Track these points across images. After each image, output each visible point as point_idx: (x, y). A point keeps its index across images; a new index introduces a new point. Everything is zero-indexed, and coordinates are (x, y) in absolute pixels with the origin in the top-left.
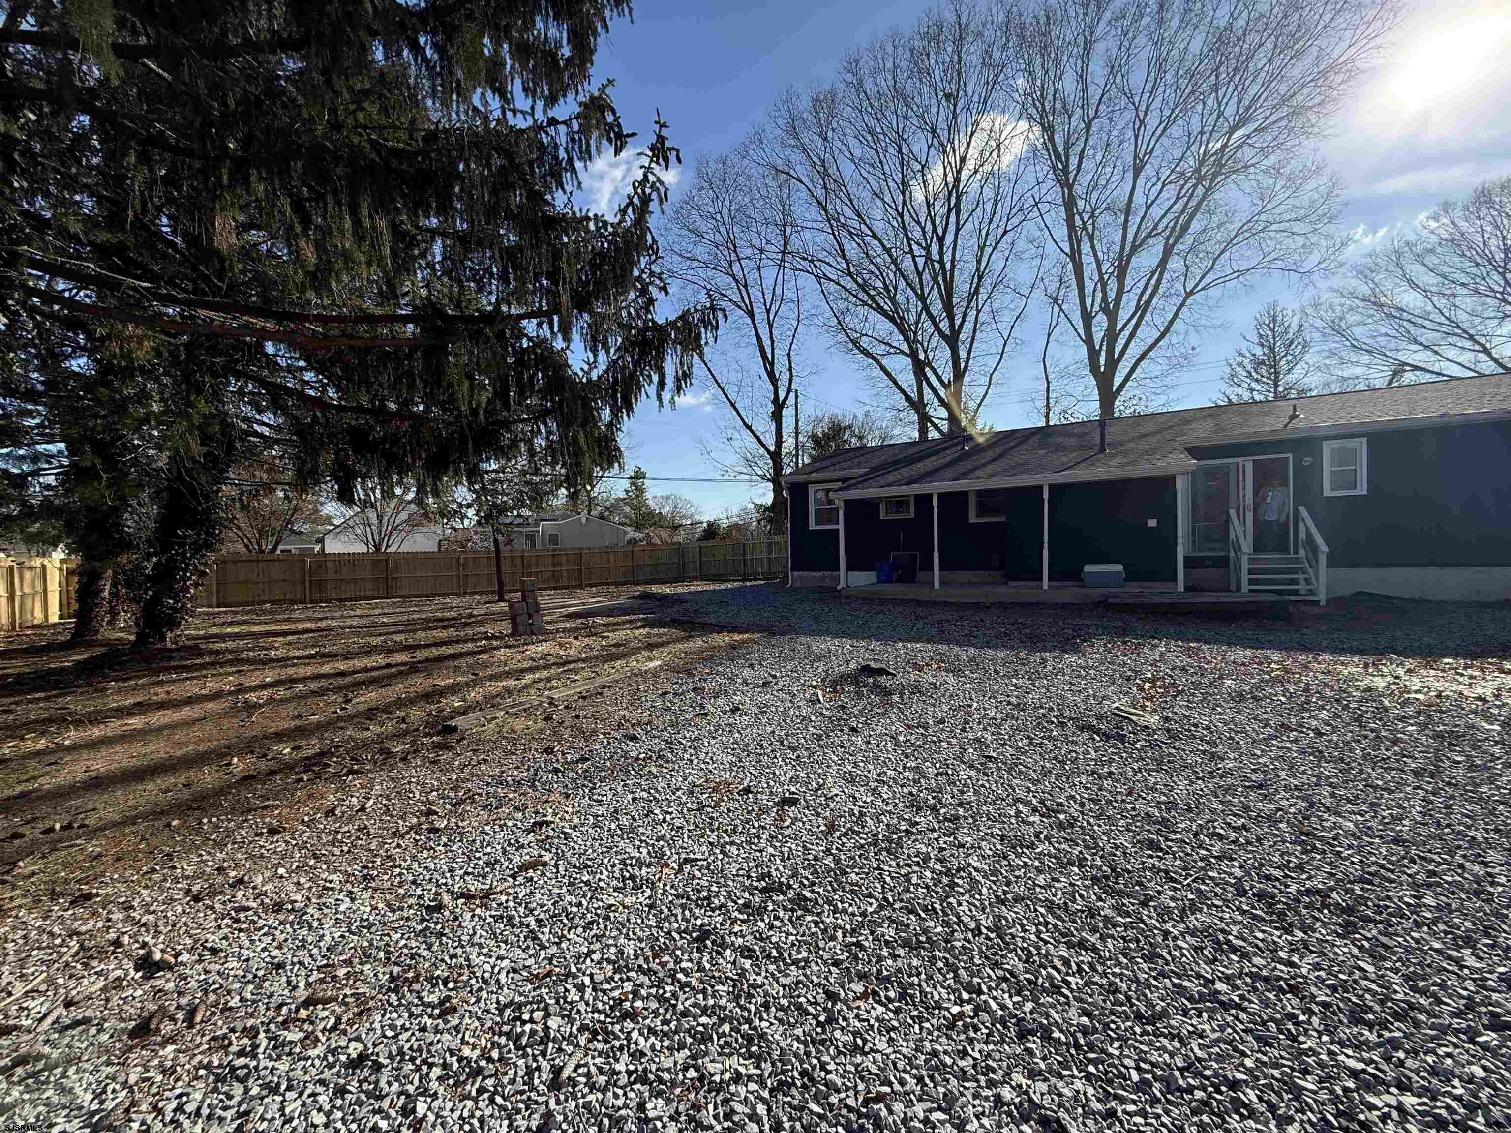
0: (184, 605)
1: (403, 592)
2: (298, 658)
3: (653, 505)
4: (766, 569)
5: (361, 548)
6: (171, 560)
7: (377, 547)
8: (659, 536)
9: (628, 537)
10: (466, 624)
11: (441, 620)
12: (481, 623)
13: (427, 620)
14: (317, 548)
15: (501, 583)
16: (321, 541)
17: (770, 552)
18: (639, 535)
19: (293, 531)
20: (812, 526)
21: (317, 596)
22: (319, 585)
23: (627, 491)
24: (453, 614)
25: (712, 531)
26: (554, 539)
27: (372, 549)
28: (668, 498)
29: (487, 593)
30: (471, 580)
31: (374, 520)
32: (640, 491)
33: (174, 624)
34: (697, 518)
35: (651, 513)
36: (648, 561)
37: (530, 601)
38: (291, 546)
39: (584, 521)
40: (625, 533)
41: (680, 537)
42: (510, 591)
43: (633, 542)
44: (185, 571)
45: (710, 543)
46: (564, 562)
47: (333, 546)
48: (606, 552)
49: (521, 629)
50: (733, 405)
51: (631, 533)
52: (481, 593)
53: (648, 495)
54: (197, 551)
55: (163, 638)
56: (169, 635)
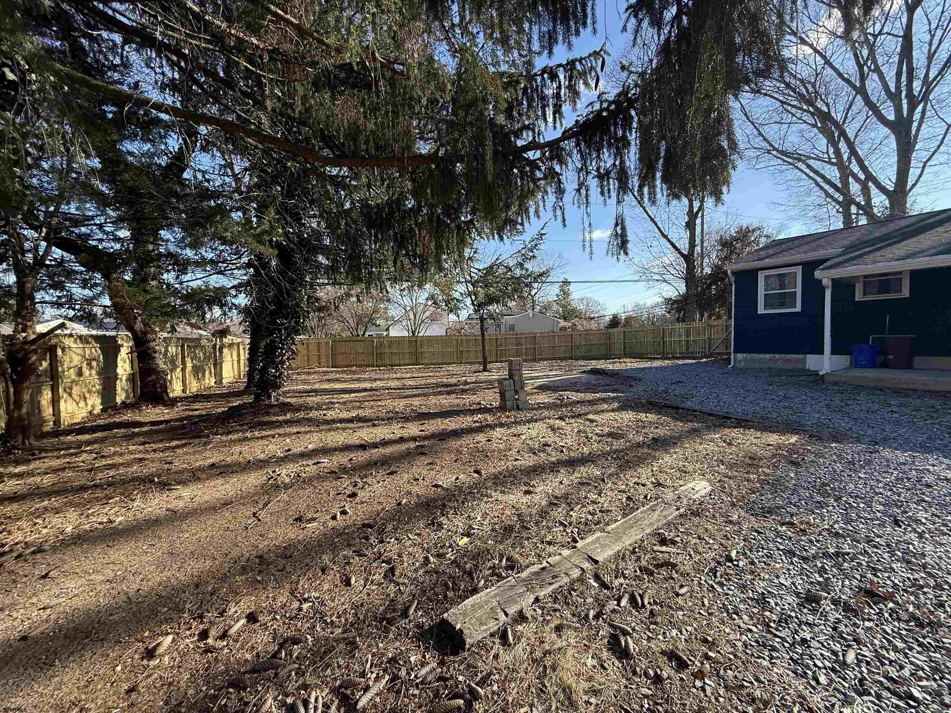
0: (281, 373)
1: (426, 361)
2: (341, 421)
3: (574, 304)
4: (684, 350)
5: (406, 334)
6: (273, 341)
7: (413, 333)
8: (582, 325)
9: (560, 325)
10: (464, 391)
11: (446, 386)
12: (474, 391)
13: (438, 385)
14: (385, 333)
15: (485, 358)
16: (387, 330)
17: (688, 335)
18: (567, 324)
19: (375, 324)
20: (761, 310)
21: (380, 362)
22: (380, 356)
23: (558, 296)
24: (454, 381)
25: (615, 322)
26: (512, 328)
27: (411, 334)
28: (582, 299)
29: (474, 363)
30: (465, 355)
31: (412, 317)
32: (566, 294)
33: (277, 387)
34: (602, 313)
35: (574, 310)
36: (583, 343)
37: (516, 378)
38: (372, 332)
39: (531, 315)
40: (558, 323)
41: (593, 325)
42: (490, 362)
43: (563, 329)
44: (282, 349)
45: (615, 330)
46: (524, 343)
47: (393, 333)
48: (551, 335)
49: (509, 403)
50: (652, 220)
51: (562, 323)
52: (471, 363)
53: (572, 297)
54: (289, 335)
55: (269, 397)
56: (274, 394)
